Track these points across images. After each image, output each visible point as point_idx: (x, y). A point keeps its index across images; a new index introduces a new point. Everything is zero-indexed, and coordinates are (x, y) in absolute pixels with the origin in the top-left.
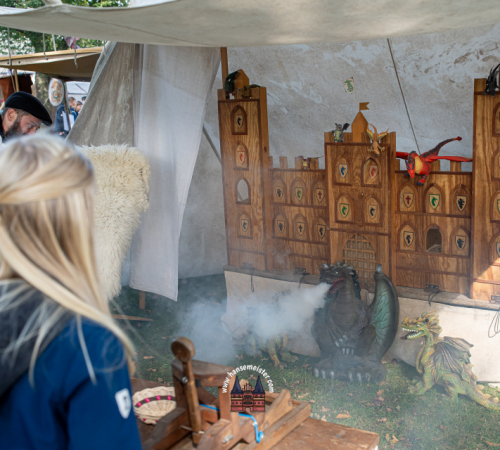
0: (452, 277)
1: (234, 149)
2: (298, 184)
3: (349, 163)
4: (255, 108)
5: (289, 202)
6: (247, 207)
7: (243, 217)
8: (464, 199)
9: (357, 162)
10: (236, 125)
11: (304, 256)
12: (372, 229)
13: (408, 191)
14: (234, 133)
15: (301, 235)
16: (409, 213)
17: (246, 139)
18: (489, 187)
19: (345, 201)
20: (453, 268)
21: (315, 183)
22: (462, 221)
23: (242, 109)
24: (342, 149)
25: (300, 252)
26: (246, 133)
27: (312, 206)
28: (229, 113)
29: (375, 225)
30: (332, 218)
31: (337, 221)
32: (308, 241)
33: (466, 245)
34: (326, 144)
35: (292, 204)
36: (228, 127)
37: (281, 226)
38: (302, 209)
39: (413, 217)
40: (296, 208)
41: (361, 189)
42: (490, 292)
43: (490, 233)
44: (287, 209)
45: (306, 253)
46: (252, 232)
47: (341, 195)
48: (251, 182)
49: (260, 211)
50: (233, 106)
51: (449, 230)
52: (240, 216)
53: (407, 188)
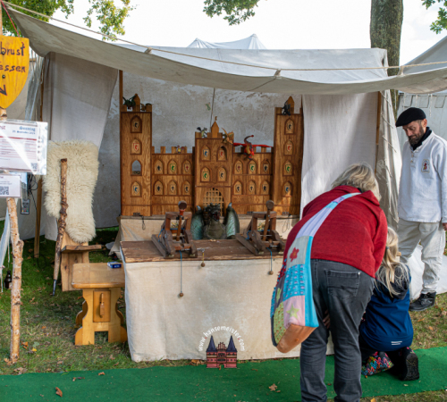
0: (260, 206)
1: (131, 142)
2: (172, 162)
3: (210, 149)
4: (149, 117)
5: (166, 173)
6: (139, 178)
7: (135, 184)
8: (267, 166)
9: (215, 149)
10: (133, 127)
11: (174, 204)
12: (222, 184)
13: (239, 164)
14: (132, 132)
15: (173, 192)
16: (239, 175)
17: (140, 136)
18: (282, 160)
19: (206, 170)
20: (261, 201)
21: (185, 160)
22: (266, 177)
23: (139, 118)
24: (206, 141)
25: (172, 202)
26: (141, 132)
27: (182, 174)
28: (129, 120)
29: (223, 182)
30: (198, 180)
31: (201, 182)
32: (177, 195)
33: (268, 189)
34: (196, 139)
35: (168, 174)
36: (127, 128)
37: (159, 188)
38: (175, 177)
39: (241, 177)
40: (171, 177)
41: (216, 163)
42: (282, 210)
43: (282, 182)
44: (164, 177)
45: (176, 202)
46: (141, 193)
47: (204, 167)
48: (142, 162)
49: (149, 180)
50: (132, 116)
51: (260, 182)
52: (133, 183)
53: (238, 162)
